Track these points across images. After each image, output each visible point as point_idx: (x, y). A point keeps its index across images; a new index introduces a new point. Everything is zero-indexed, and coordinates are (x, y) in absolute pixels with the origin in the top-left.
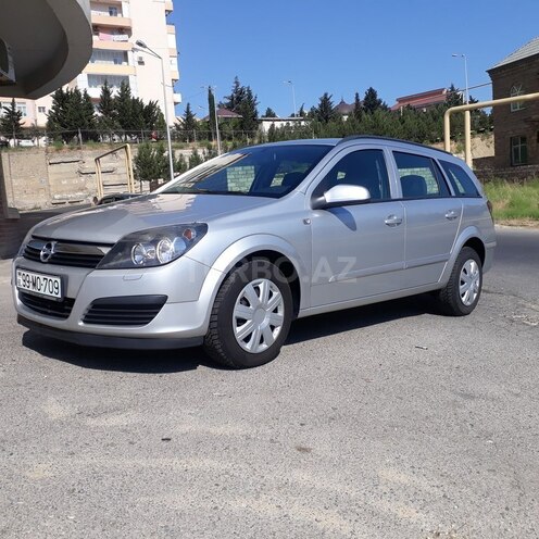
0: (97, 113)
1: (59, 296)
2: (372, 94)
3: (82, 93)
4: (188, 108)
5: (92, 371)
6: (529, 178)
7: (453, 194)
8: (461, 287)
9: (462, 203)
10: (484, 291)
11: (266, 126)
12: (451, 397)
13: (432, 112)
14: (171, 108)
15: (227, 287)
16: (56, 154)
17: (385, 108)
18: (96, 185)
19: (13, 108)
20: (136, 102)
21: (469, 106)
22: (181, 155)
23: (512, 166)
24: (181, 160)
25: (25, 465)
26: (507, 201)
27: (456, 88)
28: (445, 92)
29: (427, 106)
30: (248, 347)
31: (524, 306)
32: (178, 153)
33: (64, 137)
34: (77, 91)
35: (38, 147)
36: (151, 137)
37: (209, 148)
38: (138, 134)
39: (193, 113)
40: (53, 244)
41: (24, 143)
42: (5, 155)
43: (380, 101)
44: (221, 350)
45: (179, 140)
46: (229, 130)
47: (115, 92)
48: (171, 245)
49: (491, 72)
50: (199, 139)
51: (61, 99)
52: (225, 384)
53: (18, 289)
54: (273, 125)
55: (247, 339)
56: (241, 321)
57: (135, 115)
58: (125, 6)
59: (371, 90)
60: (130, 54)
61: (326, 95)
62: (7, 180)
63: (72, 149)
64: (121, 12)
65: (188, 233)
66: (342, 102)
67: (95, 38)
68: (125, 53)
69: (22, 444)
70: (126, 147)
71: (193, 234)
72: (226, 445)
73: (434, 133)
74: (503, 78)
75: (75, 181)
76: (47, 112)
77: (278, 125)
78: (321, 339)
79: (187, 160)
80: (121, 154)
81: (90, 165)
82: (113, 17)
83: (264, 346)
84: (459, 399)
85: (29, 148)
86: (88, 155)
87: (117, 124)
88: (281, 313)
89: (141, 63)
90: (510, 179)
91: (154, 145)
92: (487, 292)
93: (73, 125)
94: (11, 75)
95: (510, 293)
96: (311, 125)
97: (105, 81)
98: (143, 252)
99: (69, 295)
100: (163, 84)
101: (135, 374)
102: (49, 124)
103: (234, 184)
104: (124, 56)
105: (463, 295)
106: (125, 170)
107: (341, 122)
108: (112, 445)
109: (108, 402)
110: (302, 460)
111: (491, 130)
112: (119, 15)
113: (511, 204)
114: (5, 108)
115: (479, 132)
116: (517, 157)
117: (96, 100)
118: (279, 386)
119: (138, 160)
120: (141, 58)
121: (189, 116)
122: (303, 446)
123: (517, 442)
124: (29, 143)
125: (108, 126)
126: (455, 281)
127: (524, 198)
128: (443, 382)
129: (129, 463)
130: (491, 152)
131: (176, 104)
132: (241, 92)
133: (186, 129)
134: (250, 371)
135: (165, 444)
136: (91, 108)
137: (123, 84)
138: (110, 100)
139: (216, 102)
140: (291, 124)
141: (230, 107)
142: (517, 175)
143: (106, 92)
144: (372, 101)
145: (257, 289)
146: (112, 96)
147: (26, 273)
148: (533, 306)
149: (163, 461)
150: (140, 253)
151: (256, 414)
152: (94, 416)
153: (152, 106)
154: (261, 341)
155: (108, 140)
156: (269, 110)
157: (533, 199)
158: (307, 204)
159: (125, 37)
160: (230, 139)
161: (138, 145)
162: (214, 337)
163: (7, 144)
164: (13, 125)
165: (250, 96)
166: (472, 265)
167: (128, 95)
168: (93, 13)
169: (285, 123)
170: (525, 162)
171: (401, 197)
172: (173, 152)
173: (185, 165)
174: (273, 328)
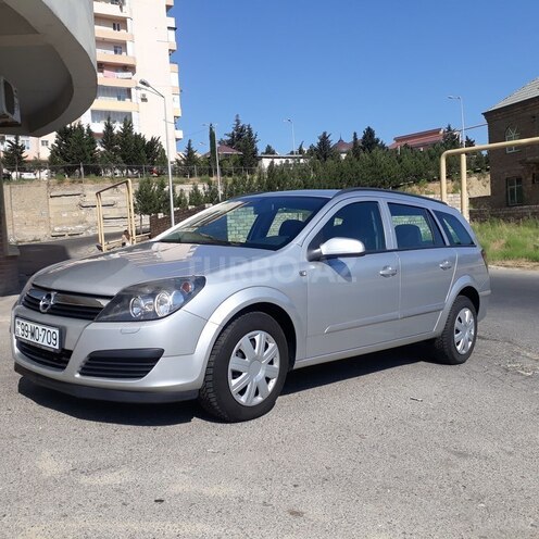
0: (99, 148)
1: (57, 347)
2: (369, 133)
3: (86, 128)
4: (189, 145)
5: (87, 422)
6: (525, 218)
7: (448, 243)
8: (456, 336)
9: (457, 252)
10: (480, 337)
11: (266, 163)
12: (444, 455)
13: (429, 152)
14: (173, 144)
15: (223, 340)
16: (57, 187)
17: (383, 147)
18: (96, 218)
19: (17, 141)
20: (138, 138)
21: (465, 149)
22: (182, 190)
23: (508, 206)
24: (181, 195)
25: (17, 528)
26: (503, 241)
27: (452, 128)
28: (441, 132)
29: (424, 145)
30: (243, 400)
31: (518, 354)
32: (178, 188)
33: (66, 171)
34: (80, 126)
35: (39, 180)
36: (151, 171)
37: (210, 183)
38: (140, 169)
39: (194, 150)
40: (53, 294)
41: (26, 175)
42: (6, 188)
43: (378, 140)
44: (215, 404)
45: (179, 175)
46: (229, 166)
47: (118, 127)
48: (169, 298)
49: (487, 115)
50: (200, 175)
51: (64, 134)
52: (218, 439)
53: (16, 337)
54: (272, 162)
55: (242, 392)
56: (236, 374)
57: (137, 150)
58: (129, 45)
59: (369, 129)
60: (133, 91)
61: (325, 133)
62: (8, 212)
63: (73, 182)
64: (126, 51)
65: (186, 286)
66: (341, 141)
67: (99, 75)
68: (129, 90)
69: (16, 504)
70: (127, 182)
71: (191, 287)
72: (219, 507)
73: (431, 172)
74: (498, 121)
75: (76, 214)
76: (50, 146)
77: (277, 162)
78: (317, 389)
79: (187, 195)
80: (123, 189)
81: (90, 198)
82: (118, 56)
83: (259, 399)
84: (453, 457)
85: (31, 180)
86: (89, 189)
87: (119, 159)
88: (276, 365)
89: (144, 100)
90: (506, 219)
91: (155, 180)
92: (483, 338)
93: (76, 159)
94: (17, 117)
95: (506, 340)
96: (310, 163)
97: (108, 116)
98: (141, 305)
99: (67, 347)
100: (165, 120)
101: (129, 427)
102: (52, 158)
103: (233, 221)
104: (127, 93)
105: (458, 344)
106: (125, 204)
107: (339, 161)
108: (106, 506)
109: (101, 458)
110: (294, 525)
111: (488, 170)
112: (124, 53)
113: (507, 245)
114: (9, 141)
115: (475, 172)
116: (512, 197)
117: (98, 135)
118: (273, 442)
119: (139, 195)
120: (144, 95)
121: (190, 152)
122: (296, 510)
123: (509, 505)
124: (31, 176)
125: (110, 161)
126: (450, 330)
127: (520, 239)
128: (436, 439)
129: (122, 526)
130: (487, 192)
131: (177, 140)
132: (242, 130)
133: (186, 164)
134: (245, 424)
135: (157, 506)
136: (93, 143)
137: (126, 119)
138: (113, 135)
139: (217, 139)
140: (291, 161)
141: (230, 144)
142: (513, 215)
143: (109, 128)
144: (369, 140)
145: (253, 341)
146: (115, 132)
147: (25, 323)
148: (528, 354)
149: (156, 526)
150: (139, 305)
151: (249, 473)
152: (87, 473)
153: (154, 142)
154: (257, 394)
155: (110, 174)
156: (269, 147)
157: (529, 239)
158: (304, 254)
159: (129, 74)
160: (230, 175)
161: (140, 179)
162: (209, 391)
163: (9, 177)
164: (16, 158)
165: (250, 134)
166: (467, 314)
167: (130, 131)
168: (99, 51)
169: (284, 160)
170: (521, 202)
171: (396, 247)
172: (173, 187)
173: (185, 200)
174: (268, 380)
